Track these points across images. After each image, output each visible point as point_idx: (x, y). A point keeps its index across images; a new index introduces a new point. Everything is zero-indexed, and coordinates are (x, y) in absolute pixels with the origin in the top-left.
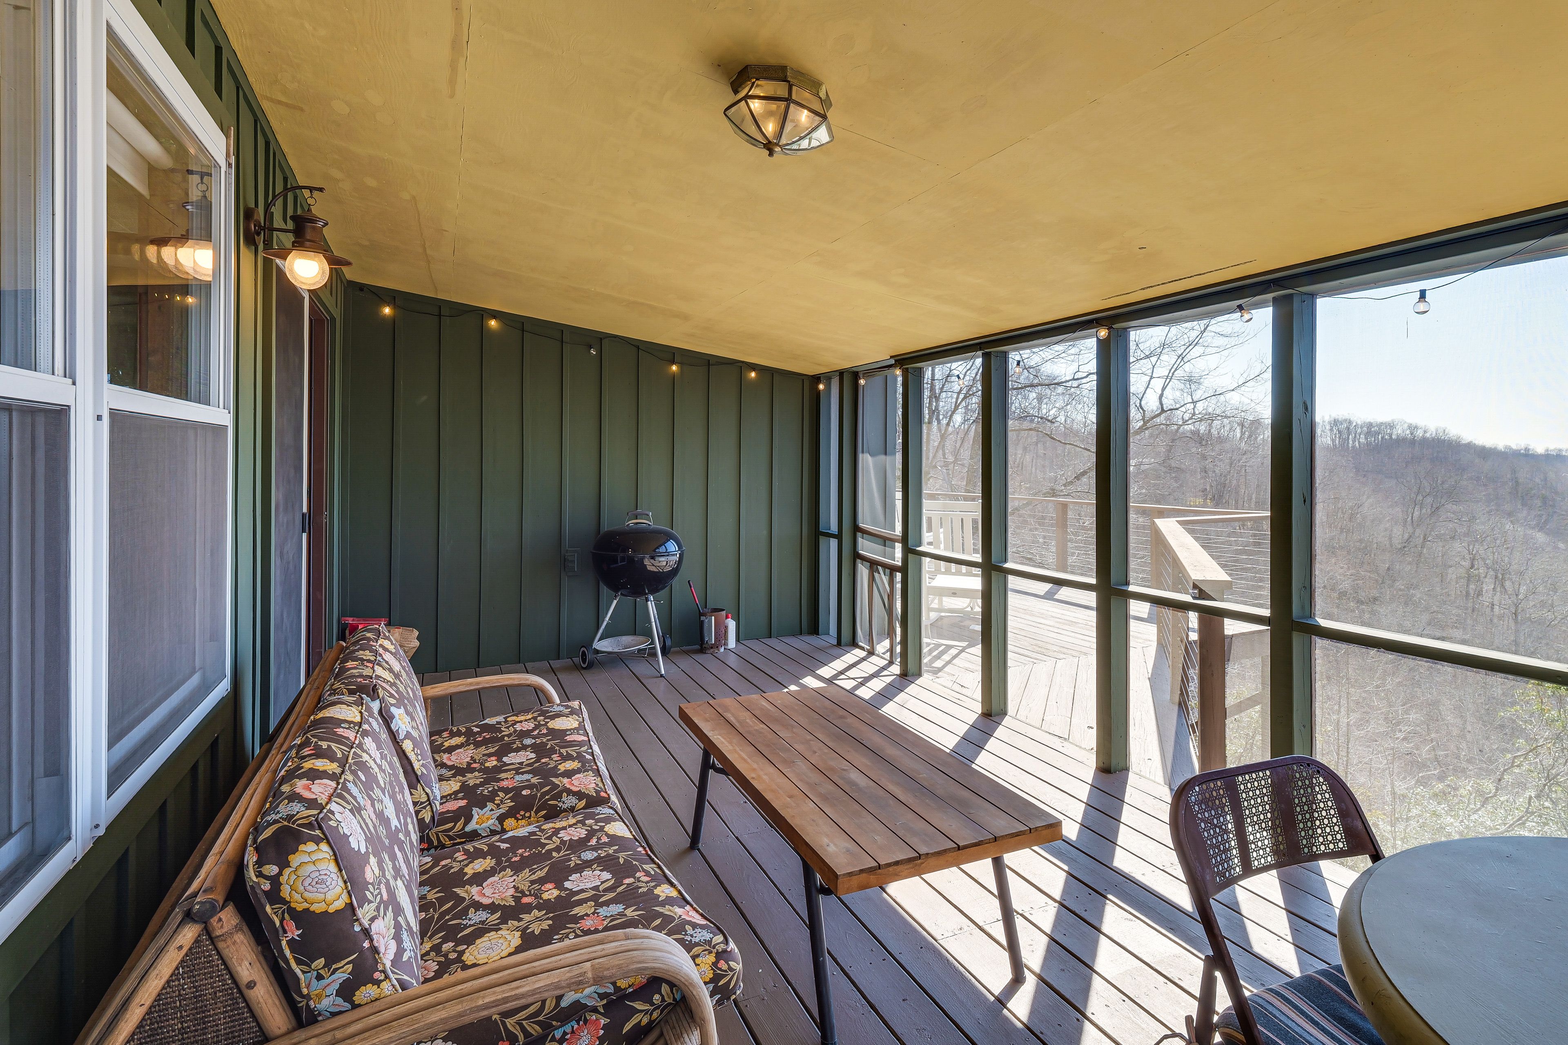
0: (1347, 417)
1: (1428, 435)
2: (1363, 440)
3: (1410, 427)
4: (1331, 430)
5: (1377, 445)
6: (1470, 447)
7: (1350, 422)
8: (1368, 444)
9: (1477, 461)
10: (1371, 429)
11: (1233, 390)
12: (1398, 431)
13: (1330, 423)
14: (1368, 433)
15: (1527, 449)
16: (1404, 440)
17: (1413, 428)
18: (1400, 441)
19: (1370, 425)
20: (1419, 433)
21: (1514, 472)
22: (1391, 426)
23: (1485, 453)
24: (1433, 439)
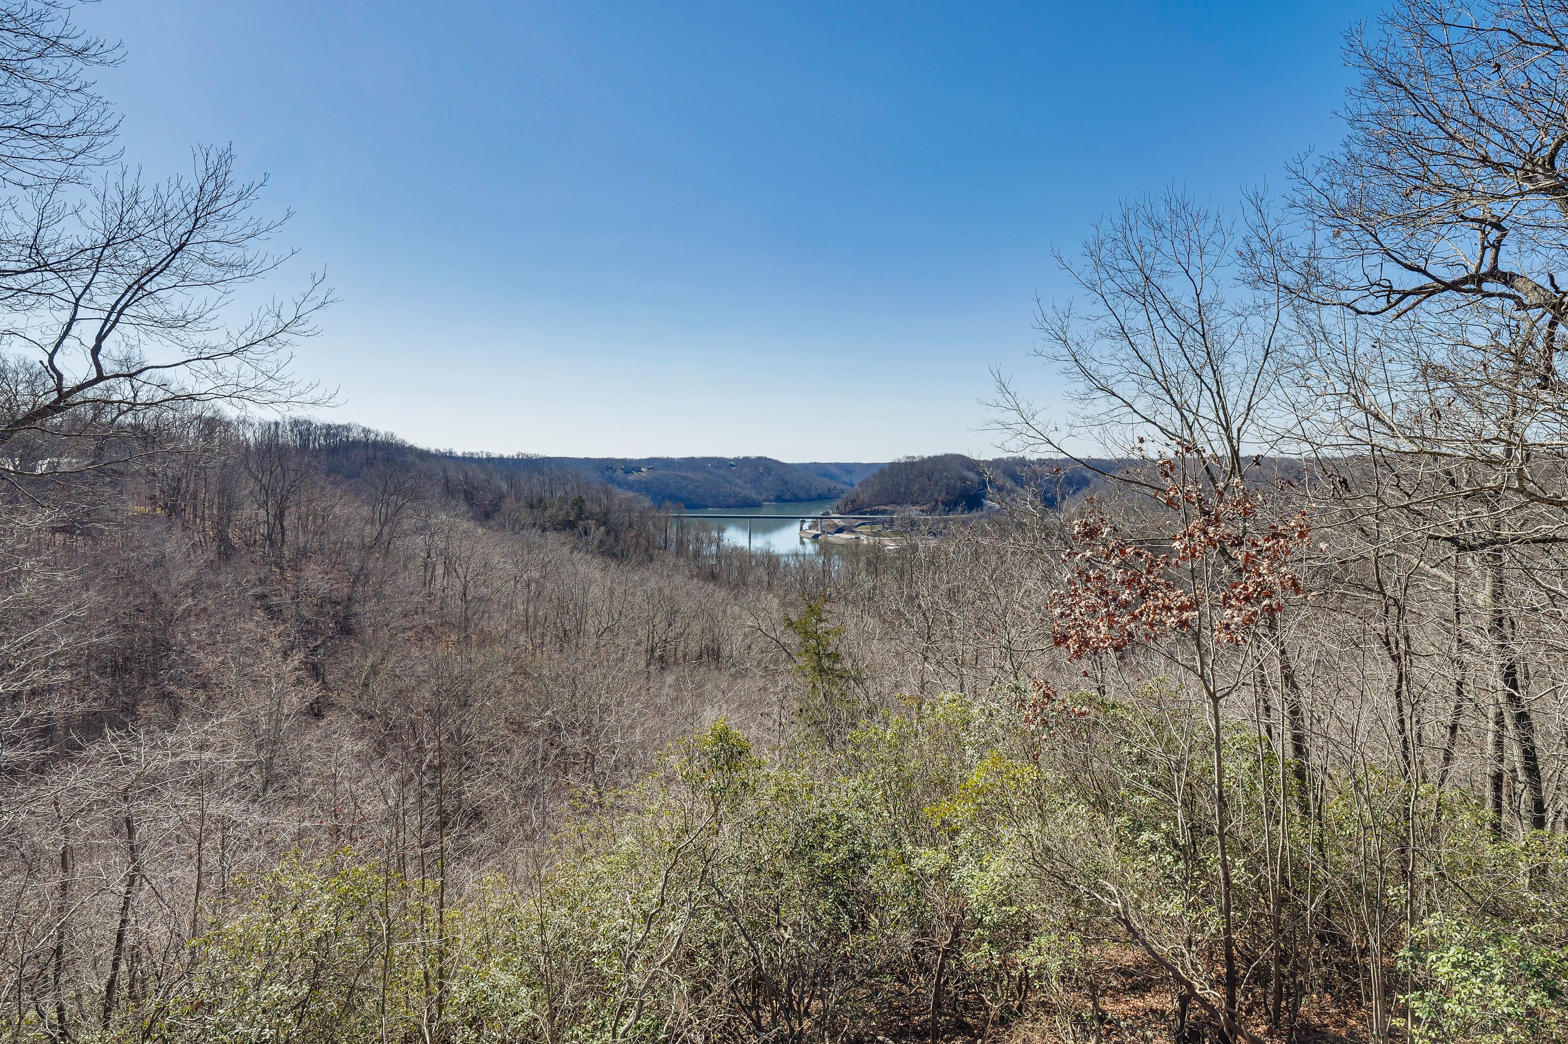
0: (307, 418)
1: (379, 438)
2: (322, 441)
3: (364, 430)
4: (292, 431)
5: (335, 446)
6: (412, 449)
7: (310, 424)
8: (328, 445)
9: (418, 462)
10: (330, 431)
11: (232, 354)
12: (354, 434)
13: (290, 423)
14: (327, 435)
15: (451, 453)
16: (360, 442)
17: (367, 432)
18: (355, 444)
19: (329, 427)
20: (372, 436)
21: (445, 471)
22: (348, 428)
23: (424, 455)
24: (383, 443)
